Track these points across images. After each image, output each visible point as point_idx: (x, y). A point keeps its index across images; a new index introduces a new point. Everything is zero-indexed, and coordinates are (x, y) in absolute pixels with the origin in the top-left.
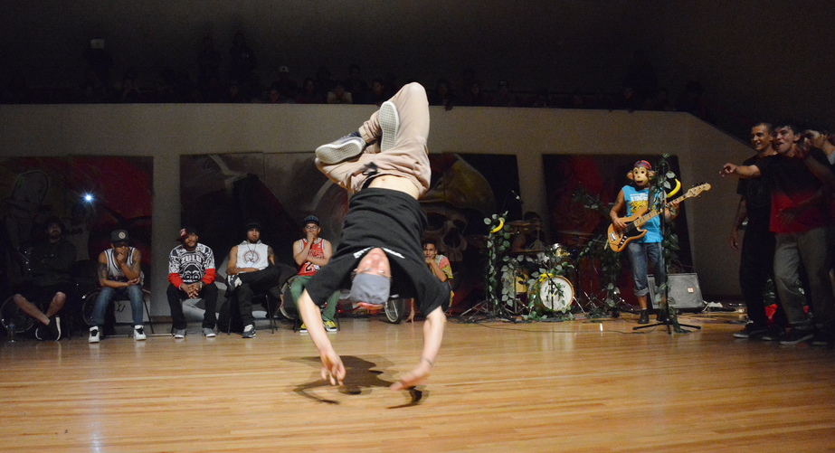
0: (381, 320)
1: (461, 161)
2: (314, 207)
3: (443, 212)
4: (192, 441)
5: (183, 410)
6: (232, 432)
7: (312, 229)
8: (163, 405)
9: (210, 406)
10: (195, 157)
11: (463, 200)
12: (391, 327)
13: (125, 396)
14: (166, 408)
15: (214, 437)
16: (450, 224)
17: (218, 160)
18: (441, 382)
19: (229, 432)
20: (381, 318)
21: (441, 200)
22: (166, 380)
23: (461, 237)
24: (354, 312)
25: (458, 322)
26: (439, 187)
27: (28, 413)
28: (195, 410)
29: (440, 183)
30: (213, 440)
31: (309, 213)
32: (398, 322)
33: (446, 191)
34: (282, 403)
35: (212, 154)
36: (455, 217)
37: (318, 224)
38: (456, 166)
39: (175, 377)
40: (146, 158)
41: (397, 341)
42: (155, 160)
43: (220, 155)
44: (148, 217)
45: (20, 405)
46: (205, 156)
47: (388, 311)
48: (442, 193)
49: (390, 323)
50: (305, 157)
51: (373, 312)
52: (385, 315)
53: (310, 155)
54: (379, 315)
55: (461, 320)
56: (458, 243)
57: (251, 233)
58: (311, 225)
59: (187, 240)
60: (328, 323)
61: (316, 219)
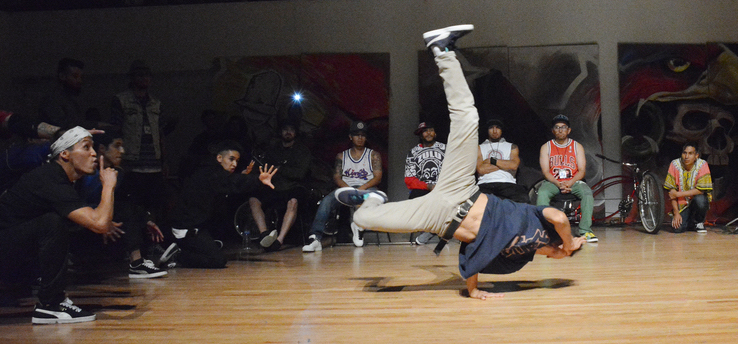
0: (637, 230)
1: (728, 51)
2: (563, 106)
3: (707, 110)
7: (561, 129)
9: (453, 318)
11: (729, 95)
12: (649, 238)
13: (366, 306)
14: (408, 319)
18: (705, 298)
20: (638, 228)
21: (705, 96)
23: (728, 137)
24: (608, 221)
25: (723, 233)
26: (704, 81)
27: (269, 321)
28: (440, 322)
29: (704, 77)
31: (557, 112)
32: (655, 232)
33: (711, 86)
34: (532, 317)
36: (721, 114)
37: (567, 123)
38: (722, 57)
40: (382, 54)
41: (654, 252)
42: (392, 59)
44: (386, 118)
45: (261, 313)
47: (644, 220)
48: (706, 88)
49: (646, 232)
50: (553, 50)
51: (628, 221)
52: (641, 224)
53: (558, 48)
54: (634, 224)
55: (726, 231)
56: (724, 144)
57: (491, 131)
58: (560, 125)
59: (425, 134)
60: (587, 234)
61: (567, 118)
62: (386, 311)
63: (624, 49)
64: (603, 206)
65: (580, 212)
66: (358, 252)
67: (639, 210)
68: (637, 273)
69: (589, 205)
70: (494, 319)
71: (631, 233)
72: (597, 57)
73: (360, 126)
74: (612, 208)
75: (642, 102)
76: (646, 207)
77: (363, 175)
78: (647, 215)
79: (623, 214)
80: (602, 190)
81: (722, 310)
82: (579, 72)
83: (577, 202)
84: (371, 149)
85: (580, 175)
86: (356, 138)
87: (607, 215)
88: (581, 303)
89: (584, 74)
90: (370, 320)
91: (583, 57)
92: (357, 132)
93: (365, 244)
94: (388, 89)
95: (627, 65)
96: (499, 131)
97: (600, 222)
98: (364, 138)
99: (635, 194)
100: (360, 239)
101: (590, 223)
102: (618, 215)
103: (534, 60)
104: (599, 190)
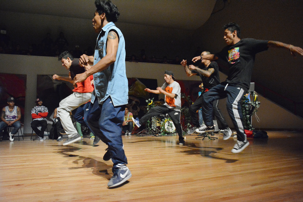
1: (138, 81)
3: (132, 98)
4: (32, 179)
5: (31, 168)
6: (49, 176)
9: (41, 166)
10: (43, 76)
11: (138, 94)
14: (23, 167)
15: (41, 178)
16: (134, 102)
19: (48, 176)
21: (131, 94)
22: (25, 156)
23: (138, 107)
29: (131, 88)
30: (41, 179)
33: (133, 91)
35: (50, 75)
36: (136, 100)
38: (136, 82)
39: (30, 155)
40: (24, 75)
42: (27, 77)
44: (24, 97)
46: (47, 75)
48: (131, 91)
55: (137, 136)
56: (136, 109)
59: (39, 103)
62: (15, 164)
66: (11, 143)
70: (57, 165)
73: (12, 99)
81: (137, 160)
84: (17, 106)
86: (10, 103)
92: (11, 101)
94: (26, 87)
98: (14, 103)
100: (12, 138)
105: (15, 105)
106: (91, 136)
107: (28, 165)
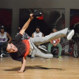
2: (55, 24)
8: (13, 76)
10: (24, 9)
12: (76, 59)
17: (30, 10)
20: (72, 56)
24: (65, 54)
32: (77, 57)
34: (45, 77)
35: (28, 9)
40: (11, 9)
41: (77, 62)
42: (13, 11)
43: (31, 9)
44: (11, 25)
46: (26, 9)
47: (74, 54)
49: (75, 57)
50: (54, 10)
51: (70, 54)
52: (74, 55)
53: (55, 10)
54: (72, 55)
57: (37, 29)
58: (54, 29)
60: (60, 57)
61: (56, 27)
63: (72, 11)
64: (64, 50)
65: (58, 51)
66: (1, 59)
67: (73, 52)
68: (72, 67)
69: (61, 49)
71: (71, 57)
72: (65, 12)
73: (3, 27)
74: (66, 51)
75: (76, 24)
76: (75, 51)
77: (4, 39)
78: (75, 53)
79: (69, 52)
80: (64, 46)
82: (60, 16)
83: (58, 49)
85: (59, 42)
86: (2, 30)
87: (65, 52)
88: (58, 74)
89: (61, 17)
90: (3, 76)
91: (61, 12)
92: (2, 28)
93: (3, 57)
94: (12, 18)
95: (73, 15)
96: (39, 29)
97: (63, 54)
99: (73, 47)
100: (2, 56)
101: (61, 54)
102: (68, 53)
103: (48, 12)
104: (63, 46)
105: (5, 31)
106: (59, 56)
107: (16, 76)
